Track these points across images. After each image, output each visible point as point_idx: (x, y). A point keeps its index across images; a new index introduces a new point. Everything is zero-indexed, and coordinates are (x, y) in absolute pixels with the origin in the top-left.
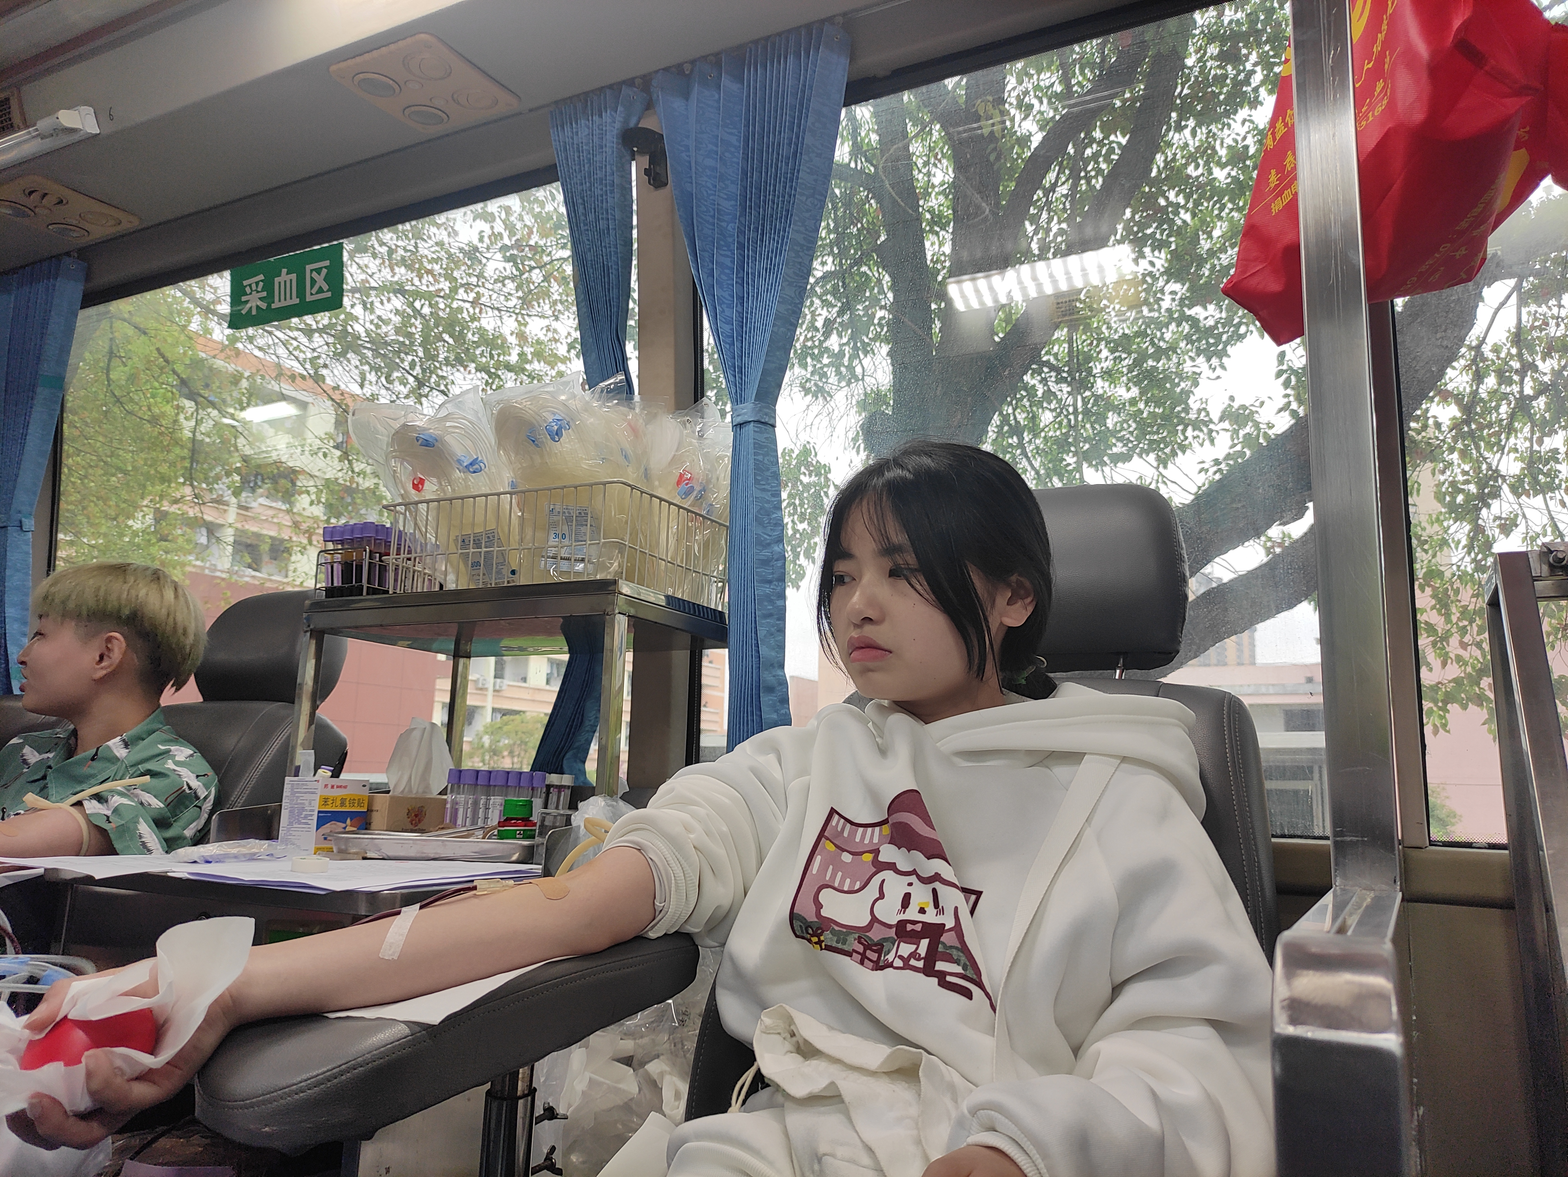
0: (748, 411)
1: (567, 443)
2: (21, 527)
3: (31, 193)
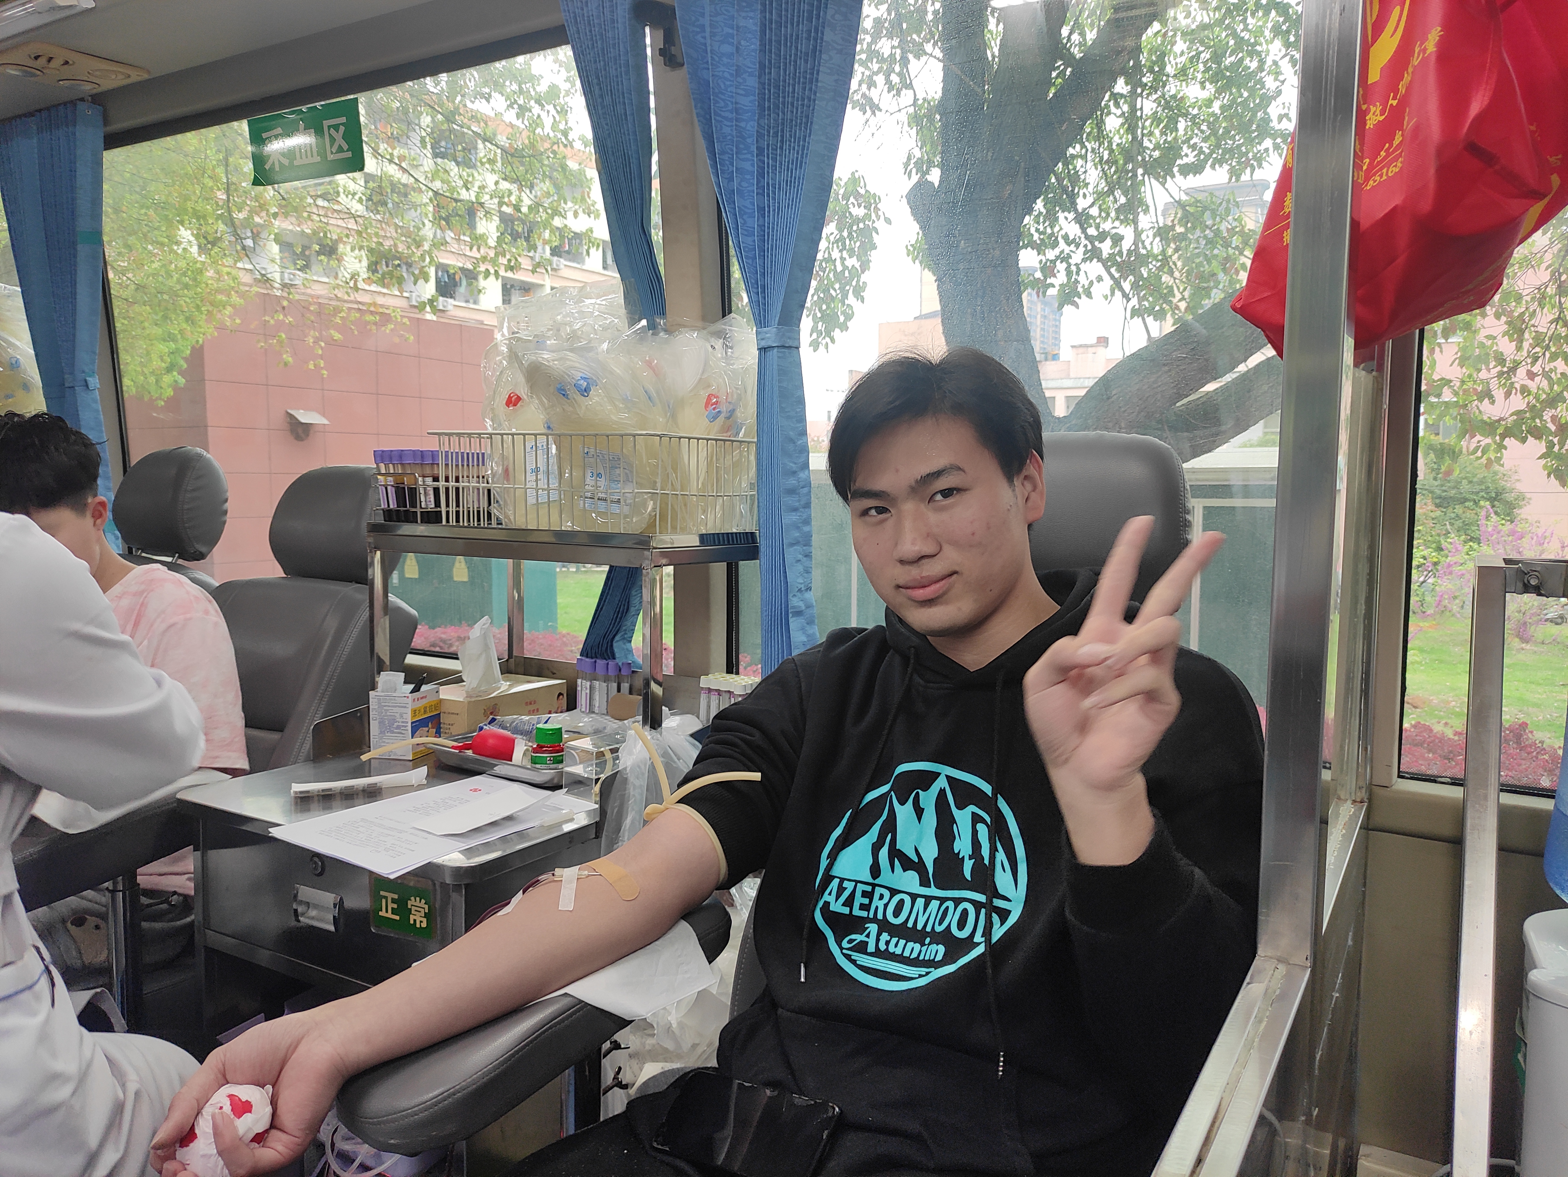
0: (771, 335)
1: (596, 397)
2: (87, 386)
3: (36, 58)
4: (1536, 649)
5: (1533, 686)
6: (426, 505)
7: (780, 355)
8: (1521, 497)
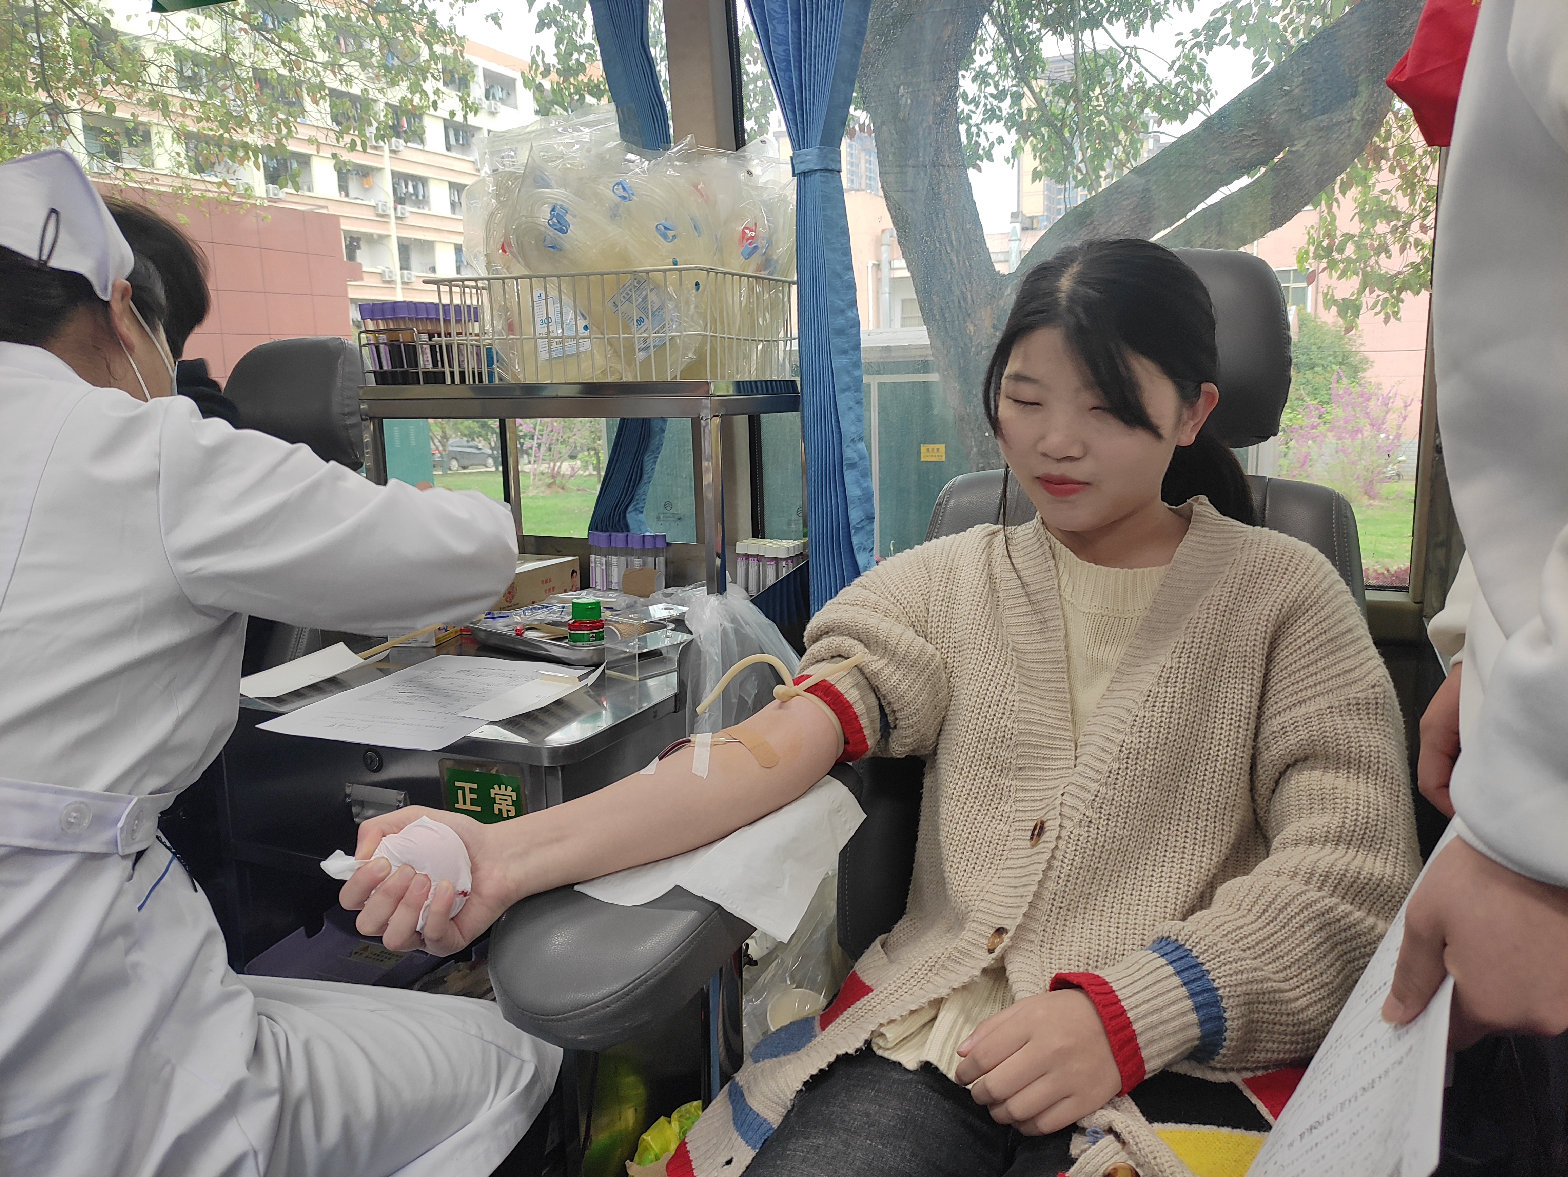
0: (811, 157)
4: (1383, 504)
5: (1385, 539)
6: (425, 365)
7: (823, 179)
8: (1365, 361)
